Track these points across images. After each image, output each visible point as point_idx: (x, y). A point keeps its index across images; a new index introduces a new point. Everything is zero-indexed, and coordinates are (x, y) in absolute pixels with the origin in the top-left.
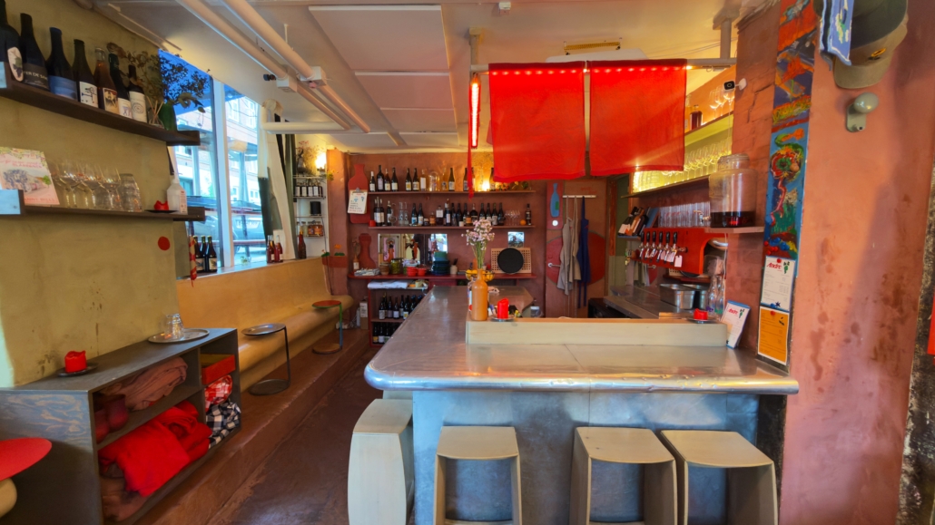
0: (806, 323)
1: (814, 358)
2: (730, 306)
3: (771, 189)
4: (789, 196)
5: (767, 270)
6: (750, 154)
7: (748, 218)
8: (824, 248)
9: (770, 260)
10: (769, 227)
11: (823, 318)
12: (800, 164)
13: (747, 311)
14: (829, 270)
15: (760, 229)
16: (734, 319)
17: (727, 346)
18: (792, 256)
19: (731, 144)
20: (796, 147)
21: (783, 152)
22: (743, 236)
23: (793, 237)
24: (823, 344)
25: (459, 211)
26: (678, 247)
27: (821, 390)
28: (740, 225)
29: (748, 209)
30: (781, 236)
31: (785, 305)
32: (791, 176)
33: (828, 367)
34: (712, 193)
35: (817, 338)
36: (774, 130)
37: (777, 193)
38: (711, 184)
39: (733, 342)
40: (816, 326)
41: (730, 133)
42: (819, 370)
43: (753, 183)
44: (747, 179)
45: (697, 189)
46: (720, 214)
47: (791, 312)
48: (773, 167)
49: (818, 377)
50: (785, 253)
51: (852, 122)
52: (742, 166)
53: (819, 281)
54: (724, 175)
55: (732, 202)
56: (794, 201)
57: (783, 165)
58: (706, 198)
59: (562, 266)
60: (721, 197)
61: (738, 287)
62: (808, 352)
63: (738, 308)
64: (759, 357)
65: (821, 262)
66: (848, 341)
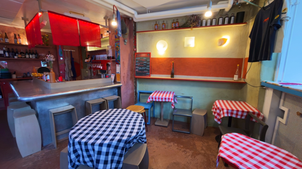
0: (122, 75)
1: (124, 80)
2: (112, 75)
3: (116, 53)
4: (118, 54)
5: (117, 67)
6: (113, 46)
7: (113, 58)
8: (123, 63)
9: (117, 65)
10: (116, 59)
11: (124, 74)
12: (119, 49)
13: (114, 75)
14: (124, 66)
15: (115, 60)
16: (113, 77)
17: (112, 82)
18: (120, 64)
19: (109, 43)
20: (118, 46)
21: (117, 46)
22: (113, 61)
23: (119, 61)
24: (125, 78)
25: (13, 52)
26: (101, 64)
27: (125, 85)
28: (112, 59)
29: (113, 56)
30: (118, 61)
31: (119, 72)
32: (118, 51)
33: (125, 81)
34: (107, 53)
35: (124, 77)
36: (116, 42)
37: (117, 53)
38: (107, 51)
39: (113, 81)
40: (123, 75)
41: (109, 40)
42: (124, 82)
43: (113, 51)
44: (112, 50)
45: (104, 51)
46: (109, 57)
47: (120, 73)
48: (116, 49)
49: (124, 83)
50: (119, 64)
51: (125, 43)
52: (111, 48)
53: (123, 68)
54: (108, 49)
55: (110, 55)
56: (119, 55)
57: (117, 49)
58: (106, 54)
59: (66, 73)
60: (108, 54)
61: (113, 71)
62: (123, 79)
63: (113, 75)
64: (117, 82)
65: (123, 65)
66: (127, 77)
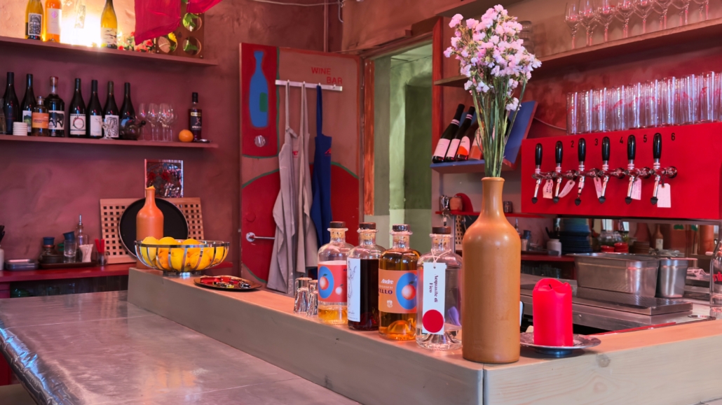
25: (8, 94)
59: (278, 239)
